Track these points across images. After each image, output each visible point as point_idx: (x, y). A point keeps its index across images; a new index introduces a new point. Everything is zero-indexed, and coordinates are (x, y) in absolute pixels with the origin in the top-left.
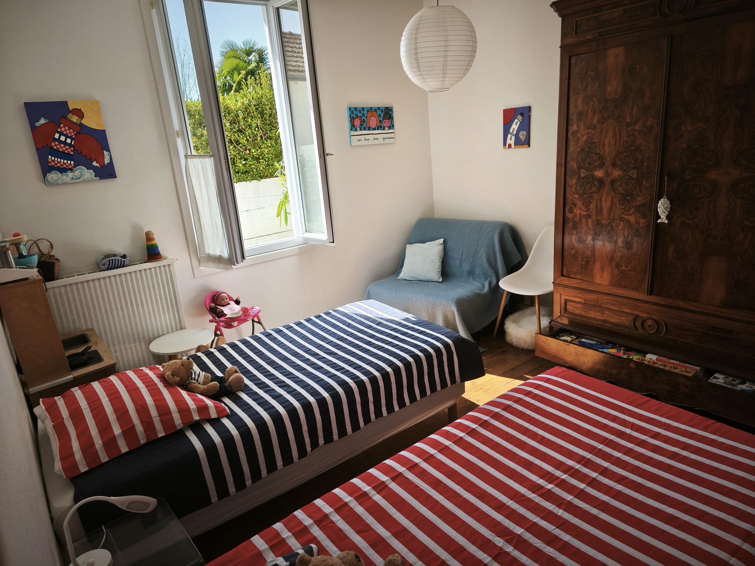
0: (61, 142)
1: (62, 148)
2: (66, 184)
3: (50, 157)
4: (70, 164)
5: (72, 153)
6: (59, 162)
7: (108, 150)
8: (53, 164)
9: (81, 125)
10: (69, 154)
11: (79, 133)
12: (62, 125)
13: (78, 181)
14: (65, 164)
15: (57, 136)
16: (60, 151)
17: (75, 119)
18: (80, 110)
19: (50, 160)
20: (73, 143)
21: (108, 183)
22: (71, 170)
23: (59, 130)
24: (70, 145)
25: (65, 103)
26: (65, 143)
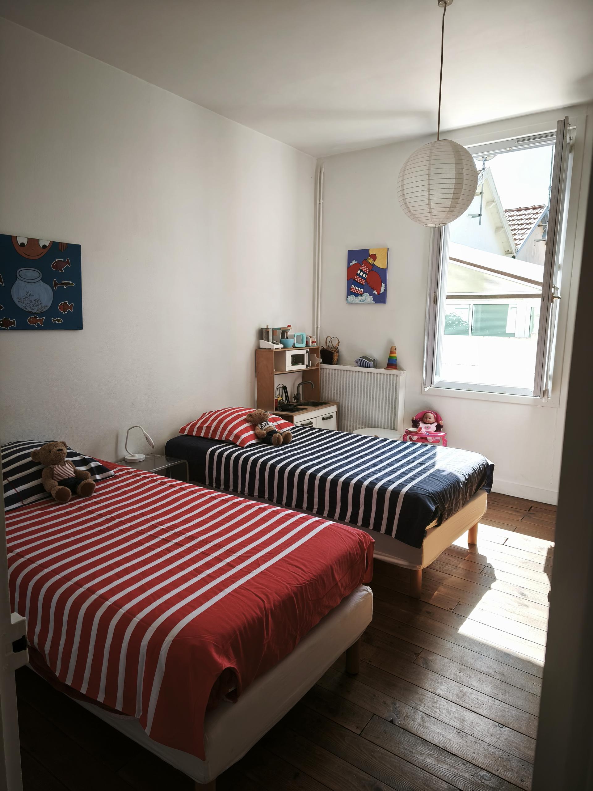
0: (360, 276)
1: (359, 280)
2: (356, 304)
3: (352, 285)
4: (361, 291)
5: (364, 284)
6: (356, 289)
7: (385, 283)
8: (353, 290)
9: (373, 265)
10: (362, 284)
11: (371, 270)
12: (363, 265)
13: (363, 303)
14: (359, 291)
15: (359, 272)
16: (358, 282)
17: (371, 261)
18: (375, 254)
19: (352, 288)
20: (366, 278)
21: (380, 306)
22: (361, 295)
23: (361, 268)
24: (364, 279)
25: (368, 251)
26: (362, 277)
